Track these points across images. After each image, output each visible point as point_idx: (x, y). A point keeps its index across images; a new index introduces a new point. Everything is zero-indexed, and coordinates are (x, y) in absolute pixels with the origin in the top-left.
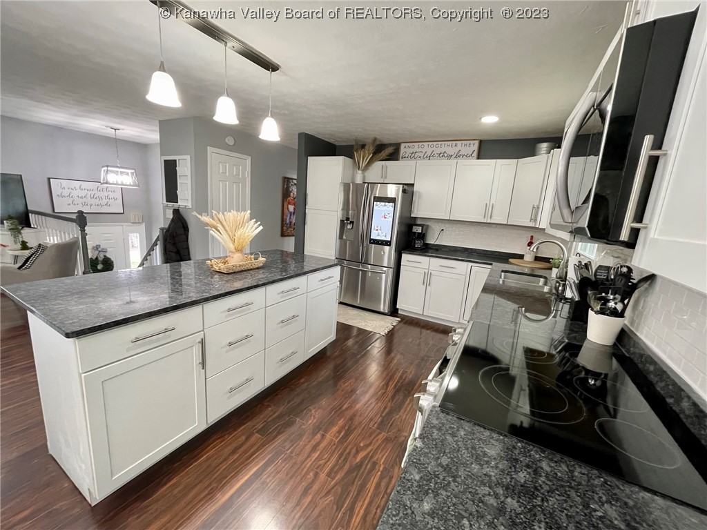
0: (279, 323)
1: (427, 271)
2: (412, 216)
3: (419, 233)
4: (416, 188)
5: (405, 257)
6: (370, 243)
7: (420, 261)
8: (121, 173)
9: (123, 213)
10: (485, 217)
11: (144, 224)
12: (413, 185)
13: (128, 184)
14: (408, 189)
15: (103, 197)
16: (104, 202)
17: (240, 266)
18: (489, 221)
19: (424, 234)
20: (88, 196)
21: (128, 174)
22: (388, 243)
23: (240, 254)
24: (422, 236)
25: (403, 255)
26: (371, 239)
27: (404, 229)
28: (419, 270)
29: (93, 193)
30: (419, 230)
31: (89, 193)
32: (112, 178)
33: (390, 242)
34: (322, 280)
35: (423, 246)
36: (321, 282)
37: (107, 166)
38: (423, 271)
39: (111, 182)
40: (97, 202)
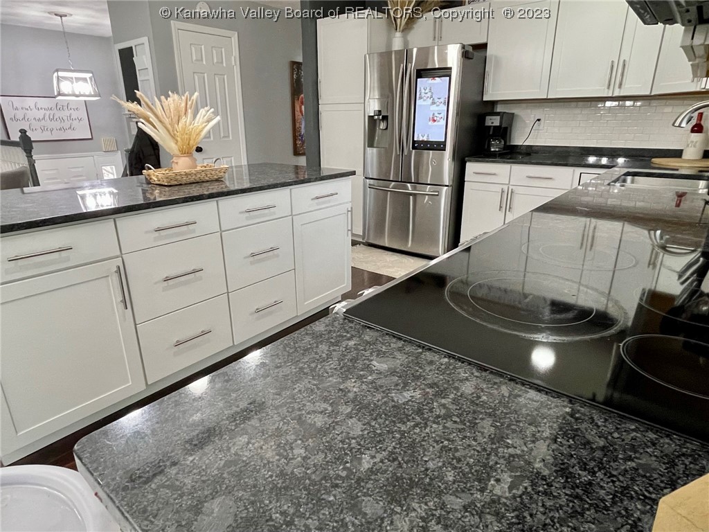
0: (248, 257)
1: (505, 188)
2: (485, 99)
3: (495, 127)
4: (490, 51)
5: (472, 167)
6: (414, 148)
7: (493, 172)
8: (78, 79)
9: (92, 139)
10: (609, 88)
11: (119, 152)
12: (483, 46)
13: (87, 93)
14: (475, 54)
15: (65, 118)
16: (67, 125)
17: (186, 174)
18: (616, 94)
19: (506, 129)
20: (47, 117)
21: (85, 80)
22: (440, 146)
23: (187, 159)
24: (503, 132)
25: (468, 165)
26: (414, 142)
27: (469, 122)
28: (492, 187)
29: (52, 112)
30: (494, 121)
31: (48, 113)
32: (66, 87)
33: (444, 143)
34: (317, 198)
35: (504, 149)
36: (317, 201)
37: (57, 71)
38: (498, 188)
39: (66, 93)
40: (57, 125)
